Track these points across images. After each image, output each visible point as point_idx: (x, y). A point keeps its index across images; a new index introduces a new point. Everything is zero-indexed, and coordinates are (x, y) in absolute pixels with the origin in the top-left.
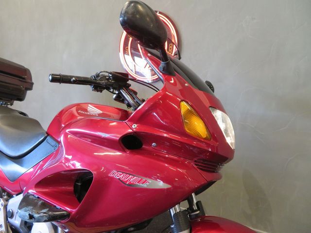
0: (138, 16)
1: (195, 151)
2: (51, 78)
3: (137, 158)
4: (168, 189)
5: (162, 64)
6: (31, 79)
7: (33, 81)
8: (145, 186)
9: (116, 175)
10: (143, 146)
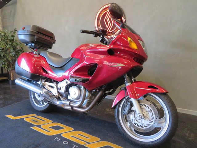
0: (116, 8)
1: (133, 54)
2: (81, 31)
3: (113, 58)
4: (124, 66)
5: (121, 24)
6: (55, 38)
7: (56, 39)
8: (116, 66)
9: (106, 63)
10: (115, 54)
